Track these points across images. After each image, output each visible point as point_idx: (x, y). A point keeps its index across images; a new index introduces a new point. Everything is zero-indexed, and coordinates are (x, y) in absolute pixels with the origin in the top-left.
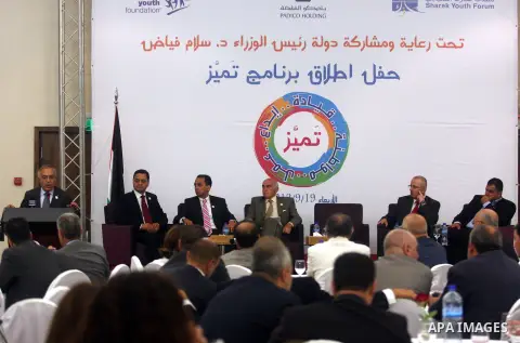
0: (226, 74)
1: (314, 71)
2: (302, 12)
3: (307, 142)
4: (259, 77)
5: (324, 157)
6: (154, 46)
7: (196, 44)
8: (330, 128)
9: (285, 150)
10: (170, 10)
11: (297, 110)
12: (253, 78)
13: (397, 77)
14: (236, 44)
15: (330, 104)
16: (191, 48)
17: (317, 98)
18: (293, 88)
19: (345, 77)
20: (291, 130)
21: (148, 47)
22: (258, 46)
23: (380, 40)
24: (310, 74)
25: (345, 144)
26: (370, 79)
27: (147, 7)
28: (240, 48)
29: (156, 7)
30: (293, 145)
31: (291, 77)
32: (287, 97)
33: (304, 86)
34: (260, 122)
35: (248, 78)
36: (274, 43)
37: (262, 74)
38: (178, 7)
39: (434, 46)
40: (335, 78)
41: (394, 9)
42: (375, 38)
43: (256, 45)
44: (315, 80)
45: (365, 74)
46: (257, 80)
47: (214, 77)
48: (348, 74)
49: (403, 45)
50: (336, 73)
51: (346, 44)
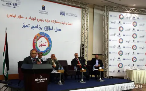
0: (27, 26)
1: (45, 27)
2: (43, 12)
3: (44, 45)
4: (34, 27)
5: (47, 49)
6: (10, 16)
7: (20, 17)
8: (48, 41)
9: (39, 47)
10: (14, 7)
11: (42, 37)
12: (33, 28)
13: (61, 31)
14: (29, 18)
15: (48, 36)
16: (19, 18)
17: (46, 34)
18: (41, 31)
19: (51, 29)
20: (41, 42)
21: (8, 16)
22: (34, 20)
23: (58, 21)
24: (45, 28)
25: (51, 46)
26: (56, 31)
27: (8, 5)
28: (30, 20)
29: (11, 5)
30: (41, 45)
31: (41, 28)
32: (40, 33)
33: (43, 31)
34: (34, 39)
35: (32, 28)
36: (37, 19)
37: (35, 27)
38: (16, 6)
39: (67, 24)
40: (49, 29)
41: (61, 15)
42: (57, 21)
43: (34, 19)
44: (46, 30)
45: (55, 29)
46: (34, 28)
47: (24, 27)
48: (52, 29)
49: (62, 23)
50: (50, 28)
51: (52, 22)
